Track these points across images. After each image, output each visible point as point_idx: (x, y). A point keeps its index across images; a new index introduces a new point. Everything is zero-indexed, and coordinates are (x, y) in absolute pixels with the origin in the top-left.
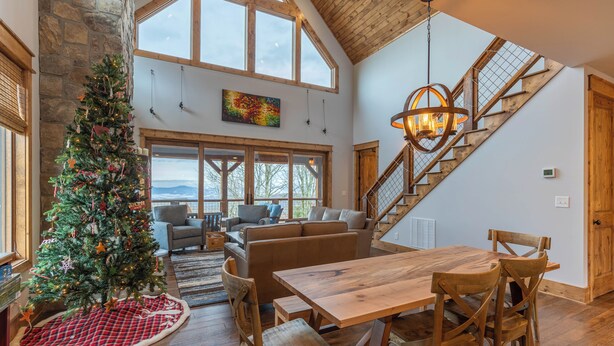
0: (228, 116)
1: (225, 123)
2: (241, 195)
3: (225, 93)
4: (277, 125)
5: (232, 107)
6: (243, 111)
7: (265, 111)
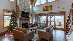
0: (44, 10)
1: (43, 11)
2: (50, 21)
3: (43, 7)
4: (52, 10)
5: (44, 9)
6: (46, 9)
7: (49, 8)
